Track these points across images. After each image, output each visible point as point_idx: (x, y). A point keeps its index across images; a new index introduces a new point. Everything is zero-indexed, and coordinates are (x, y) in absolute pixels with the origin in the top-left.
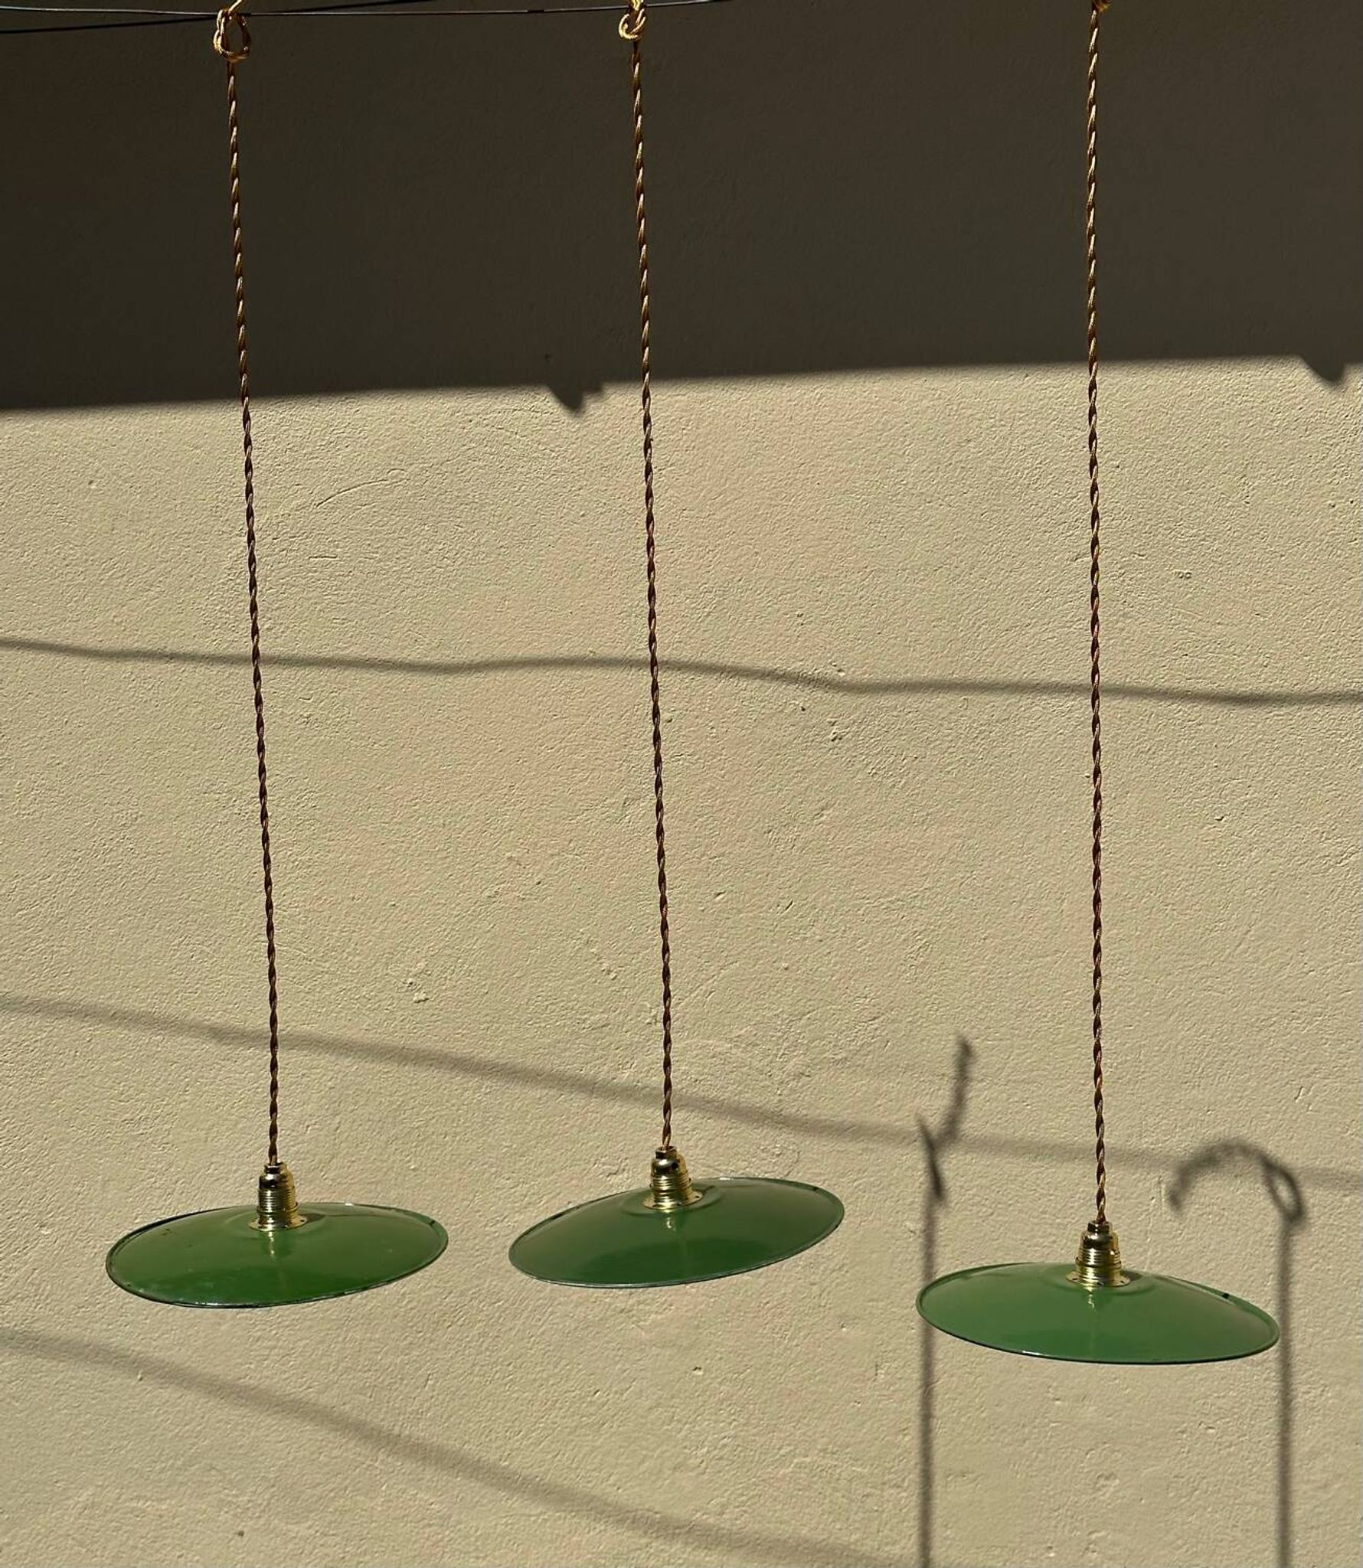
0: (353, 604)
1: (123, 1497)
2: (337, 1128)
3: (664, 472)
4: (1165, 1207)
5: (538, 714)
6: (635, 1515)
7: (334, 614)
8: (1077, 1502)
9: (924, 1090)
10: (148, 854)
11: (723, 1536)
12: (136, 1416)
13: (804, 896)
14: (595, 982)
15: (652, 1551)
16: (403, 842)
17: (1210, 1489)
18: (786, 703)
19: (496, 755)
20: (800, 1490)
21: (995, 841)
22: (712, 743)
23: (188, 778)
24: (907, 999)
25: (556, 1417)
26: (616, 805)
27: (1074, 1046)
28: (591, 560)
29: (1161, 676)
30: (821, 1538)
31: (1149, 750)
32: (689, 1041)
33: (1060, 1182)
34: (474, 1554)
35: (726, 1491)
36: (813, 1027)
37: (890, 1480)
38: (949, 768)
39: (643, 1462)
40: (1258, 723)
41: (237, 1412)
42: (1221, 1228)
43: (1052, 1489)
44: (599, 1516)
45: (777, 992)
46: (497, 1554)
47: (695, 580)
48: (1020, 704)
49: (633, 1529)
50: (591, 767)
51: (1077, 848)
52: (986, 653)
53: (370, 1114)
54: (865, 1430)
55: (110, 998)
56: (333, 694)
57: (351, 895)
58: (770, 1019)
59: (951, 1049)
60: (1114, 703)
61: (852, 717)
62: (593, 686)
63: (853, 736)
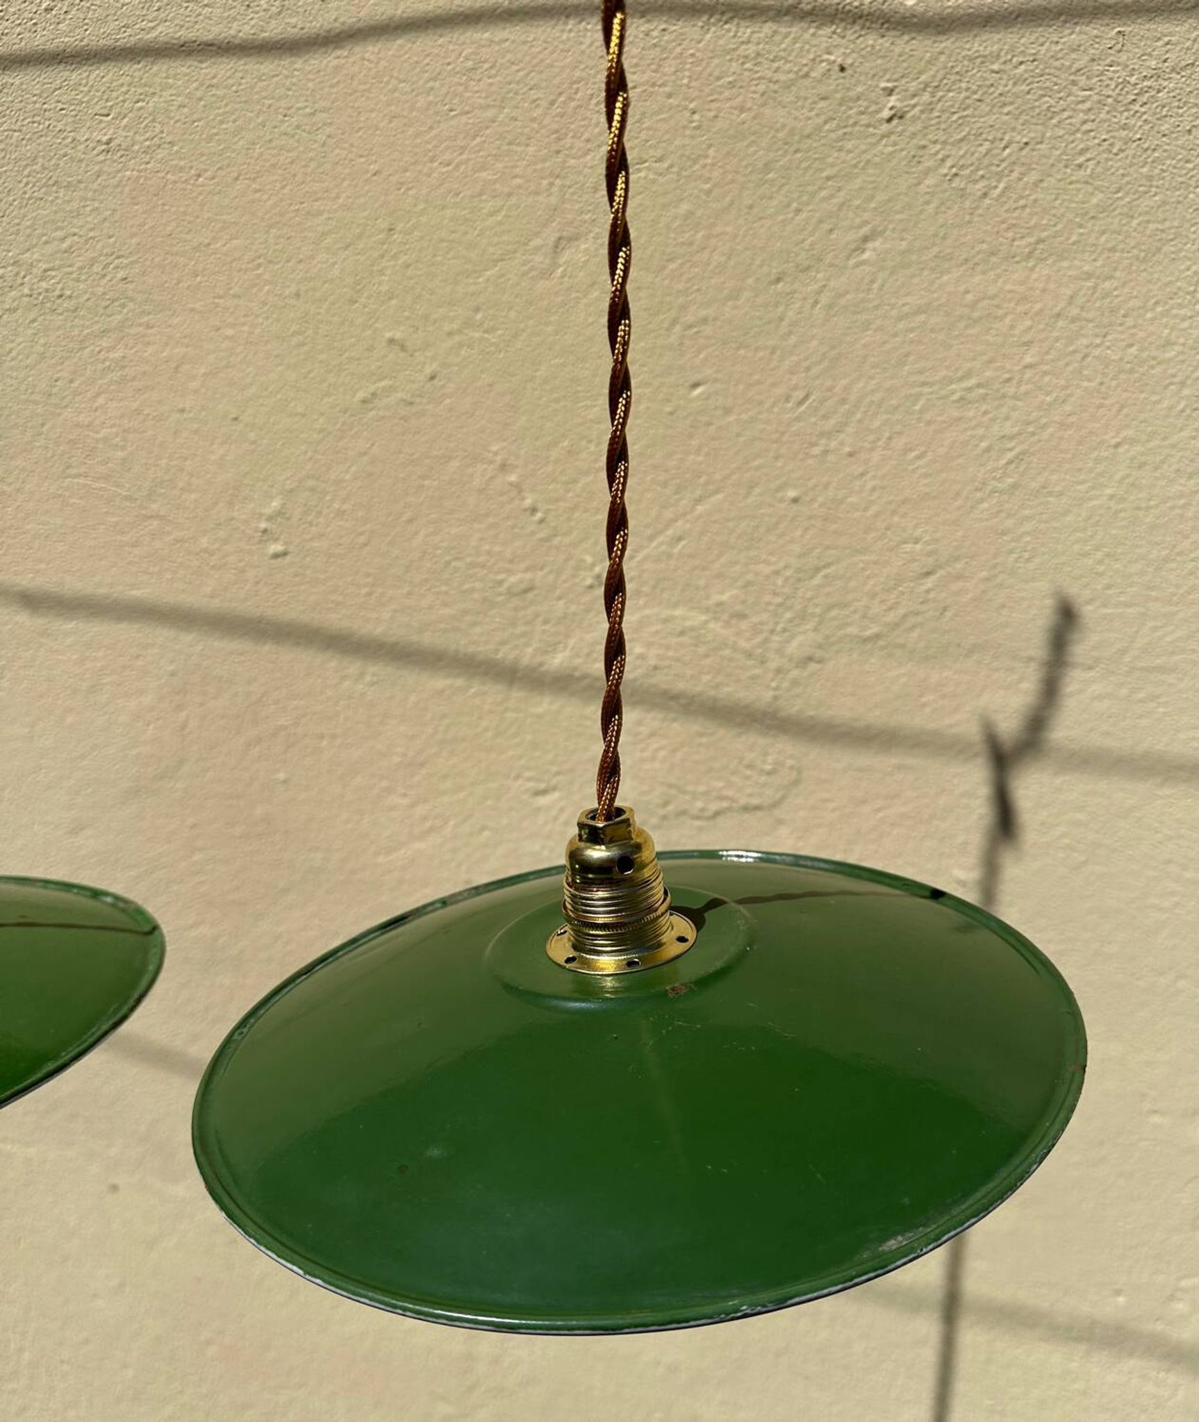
5: (427, 109)
13: (829, 383)
14: (514, 526)
18: (814, 60)
19: (367, 182)
21: (1150, 282)
22: (692, 137)
26: (543, 250)
38: (1081, 159)
45: (780, 536)
50: (506, 190)
56: (138, 105)
58: (767, 577)
61: (923, 78)
62: (509, 56)
63: (922, 112)
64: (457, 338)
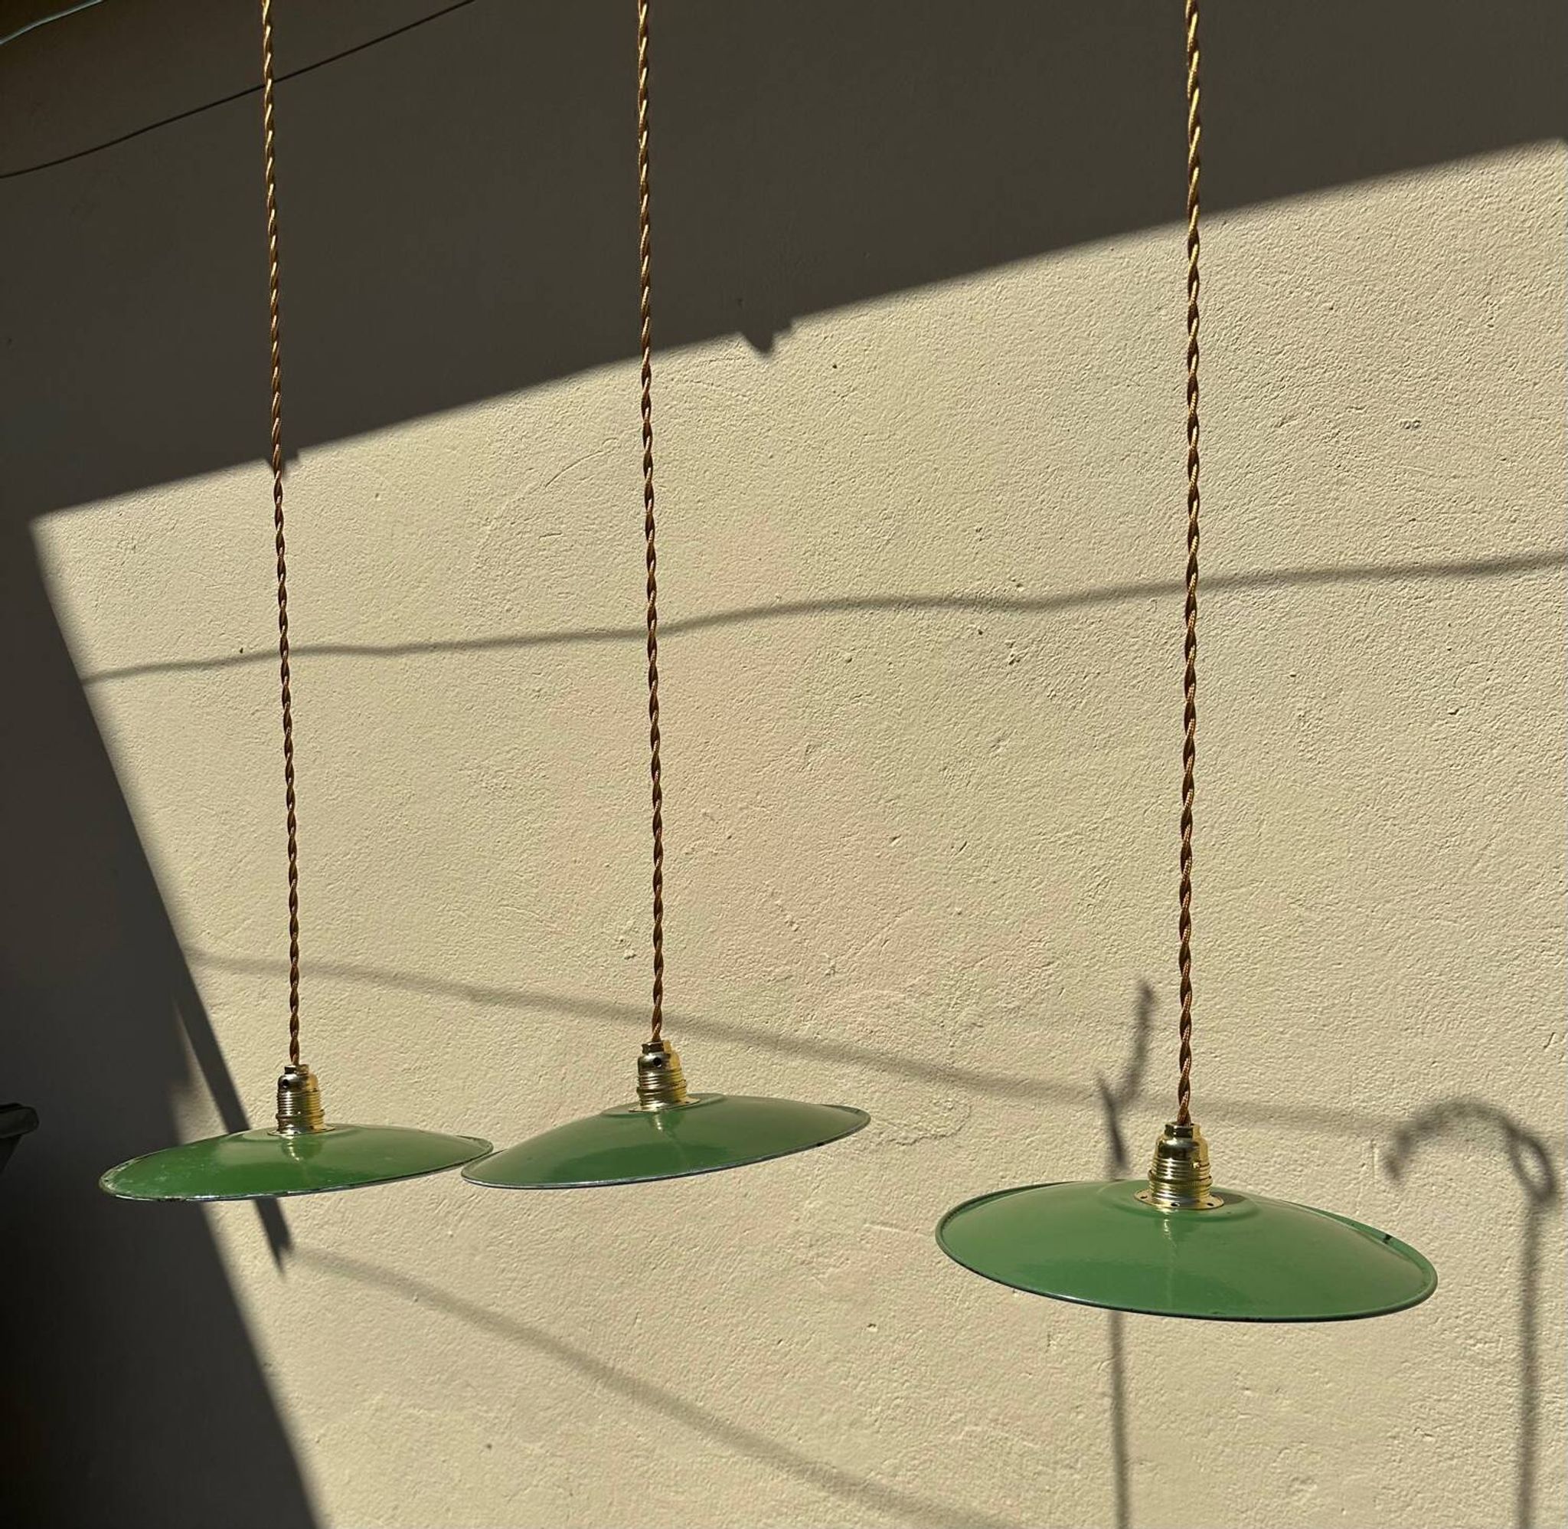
0: (575, 577)
1: (404, 1404)
2: (564, 1078)
3: (846, 399)
4: (1379, 1175)
5: (731, 666)
6: (815, 1468)
7: (559, 589)
8: (1268, 1505)
9: (1100, 1040)
10: (419, 829)
11: (896, 1498)
13: (978, 836)
14: (779, 934)
15: (829, 1505)
16: (615, 805)
17: (1426, 1506)
18: (963, 628)
19: (693, 713)
20: (970, 1460)
22: (890, 679)
24: (1083, 941)
25: (744, 1363)
26: (799, 754)
27: (1271, 989)
28: (778, 502)
29: (1382, 548)
30: (992, 1512)
31: (1368, 637)
32: (865, 992)
33: (1251, 1144)
34: (673, 1489)
35: (899, 1452)
36: (985, 974)
37: (1062, 1460)
38: (1134, 682)
39: (822, 1414)
40: (1503, 592)
41: (487, 1336)
42: (1446, 1201)
43: (1240, 1488)
44: (781, 1464)
45: (951, 938)
46: (693, 1490)
47: (875, 508)
48: (1216, 600)
49: (812, 1482)
50: (777, 716)
51: (1279, 760)
53: (589, 1065)
54: (1036, 1404)
55: (393, 961)
56: (558, 668)
57: (574, 858)
58: (943, 966)
60: (1325, 587)
61: (1031, 636)
62: (779, 633)
63: (1031, 657)
64: (745, 812)
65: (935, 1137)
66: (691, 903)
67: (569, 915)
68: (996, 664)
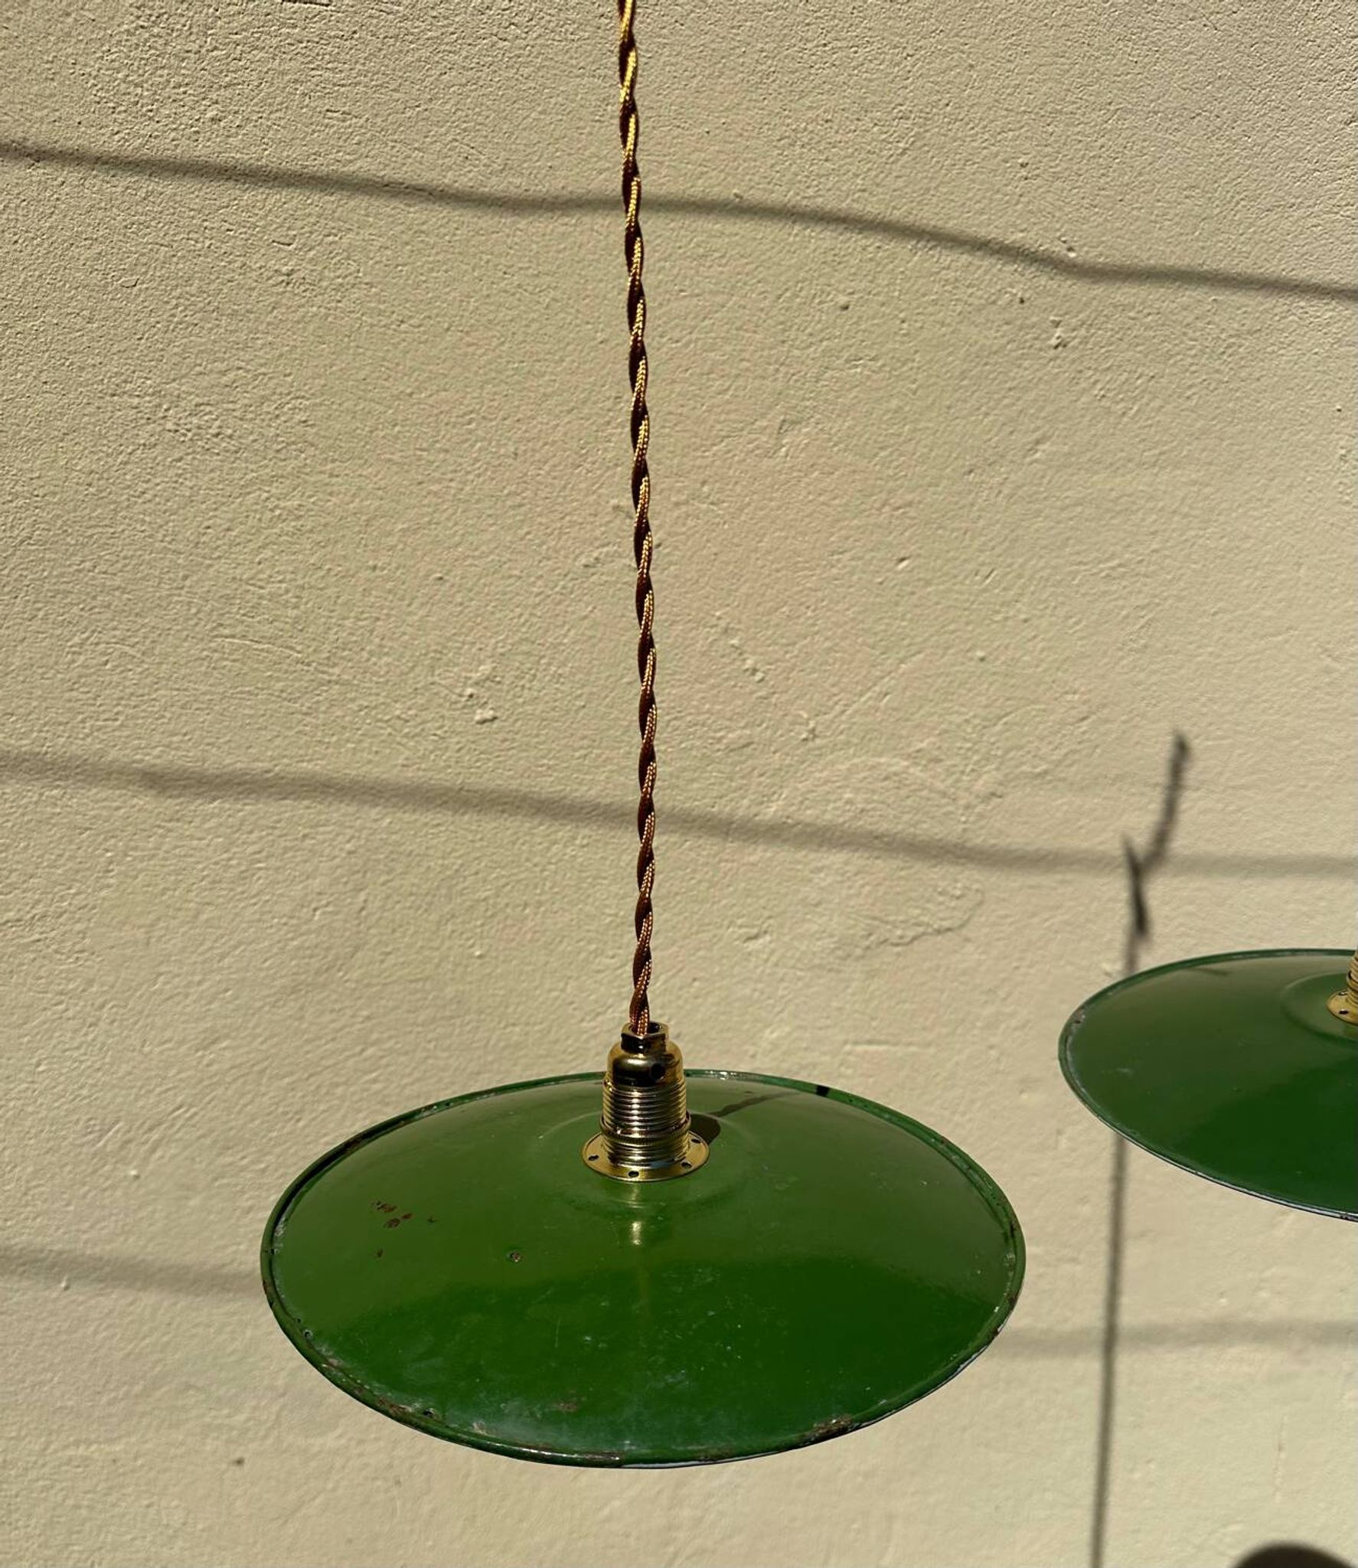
0: (361, 88)
2: (363, 909)
7: (328, 103)
12: (64, 1337)
13: (1009, 561)
14: (735, 687)
16: (451, 480)
18: (1000, 291)
19: (594, 348)
22: (902, 343)
23: (81, 369)
26: (768, 431)
36: (1008, 734)
45: (970, 690)
50: (734, 372)
52: (1242, 239)
53: (413, 885)
56: (331, 238)
57: (371, 563)
58: (959, 726)
59: (1162, 752)
61: (1081, 316)
62: (739, 249)
63: (1080, 343)
64: (684, 509)
65: (939, 932)
66: (594, 641)
67: (365, 654)
68: (1038, 344)
